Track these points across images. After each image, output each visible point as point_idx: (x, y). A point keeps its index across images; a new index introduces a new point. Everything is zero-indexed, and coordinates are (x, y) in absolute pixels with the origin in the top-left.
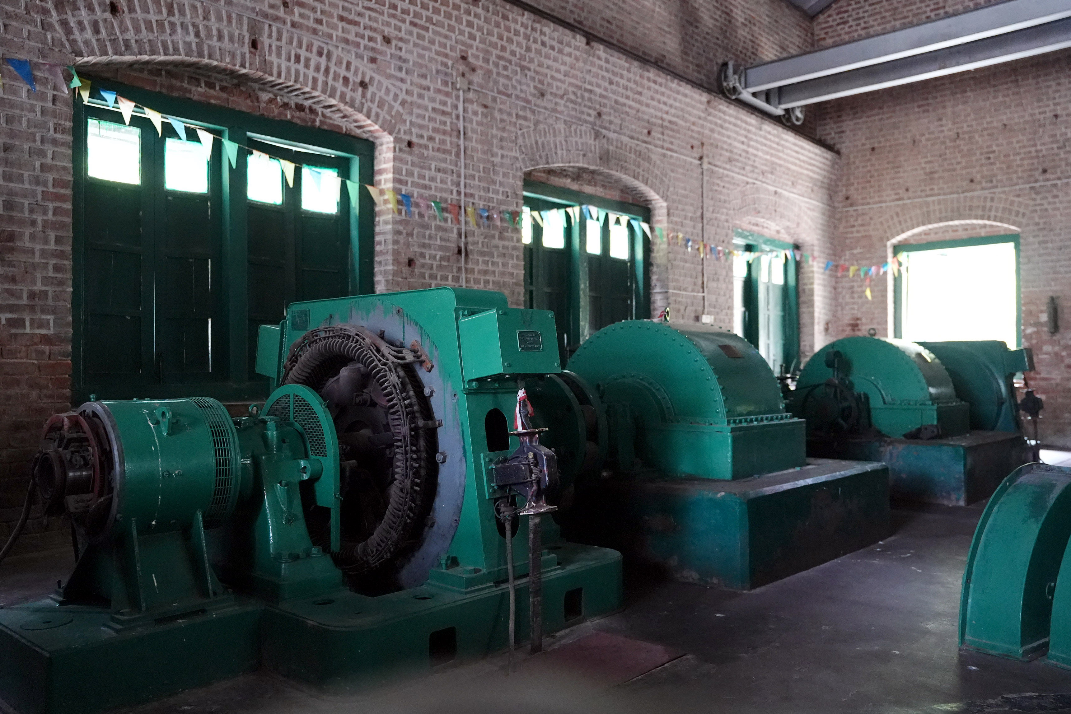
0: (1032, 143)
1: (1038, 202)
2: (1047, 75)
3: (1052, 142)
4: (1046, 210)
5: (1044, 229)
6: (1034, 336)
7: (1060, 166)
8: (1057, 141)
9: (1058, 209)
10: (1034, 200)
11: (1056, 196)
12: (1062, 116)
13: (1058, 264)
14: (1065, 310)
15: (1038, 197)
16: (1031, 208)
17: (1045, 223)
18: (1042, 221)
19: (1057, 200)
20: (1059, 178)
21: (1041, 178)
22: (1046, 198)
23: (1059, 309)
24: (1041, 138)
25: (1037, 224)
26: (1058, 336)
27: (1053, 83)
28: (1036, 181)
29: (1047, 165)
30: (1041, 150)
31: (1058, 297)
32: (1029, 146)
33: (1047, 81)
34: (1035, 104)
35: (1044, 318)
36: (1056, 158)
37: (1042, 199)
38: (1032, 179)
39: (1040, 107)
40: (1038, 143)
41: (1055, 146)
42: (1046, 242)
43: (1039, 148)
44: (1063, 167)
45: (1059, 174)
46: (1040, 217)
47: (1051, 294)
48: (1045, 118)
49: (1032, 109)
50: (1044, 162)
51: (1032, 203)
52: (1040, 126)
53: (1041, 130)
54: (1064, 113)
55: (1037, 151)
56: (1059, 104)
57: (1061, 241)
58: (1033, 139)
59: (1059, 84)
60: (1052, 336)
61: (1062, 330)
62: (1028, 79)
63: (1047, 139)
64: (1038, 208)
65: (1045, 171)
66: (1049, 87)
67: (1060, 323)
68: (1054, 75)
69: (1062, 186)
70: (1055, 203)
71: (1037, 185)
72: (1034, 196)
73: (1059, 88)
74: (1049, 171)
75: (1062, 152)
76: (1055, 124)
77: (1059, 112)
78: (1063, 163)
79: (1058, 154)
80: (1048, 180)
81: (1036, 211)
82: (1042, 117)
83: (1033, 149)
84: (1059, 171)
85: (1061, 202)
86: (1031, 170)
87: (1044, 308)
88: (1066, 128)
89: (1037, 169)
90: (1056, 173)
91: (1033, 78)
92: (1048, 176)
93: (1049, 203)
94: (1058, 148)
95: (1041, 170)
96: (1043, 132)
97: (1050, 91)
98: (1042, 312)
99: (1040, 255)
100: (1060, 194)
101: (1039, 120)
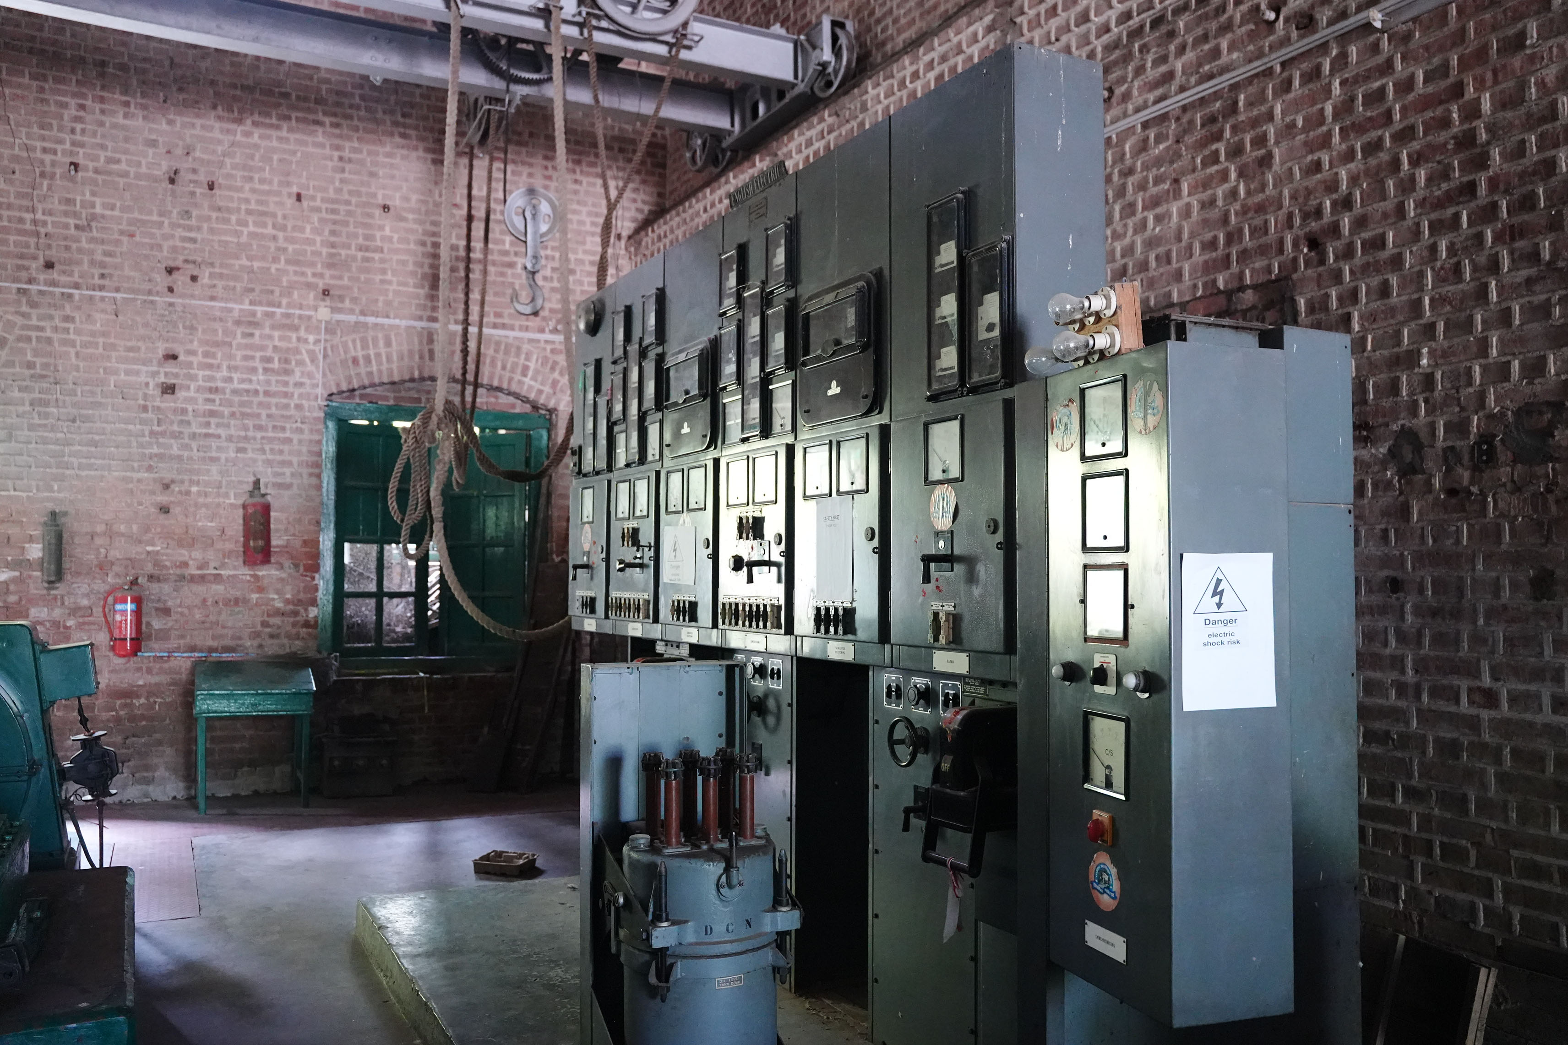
0: (25, 203)
1: (34, 322)
2: (57, 80)
3: (66, 214)
4: (49, 341)
5: (43, 377)
6: (12, 587)
7: (79, 263)
8: (76, 215)
9: (73, 344)
10: (24, 315)
11: (68, 319)
12: (86, 169)
13: (67, 450)
14: (77, 540)
15: (34, 313)
16: (17, 332)
17: (45, 366)
18: (38, 361)
19: (71, 326)
20: (77, 286)
21: (42, 277)
22: (51, 318)
23: (65, 536)
24: (44, 198)
25: (30, 365)
26: (61, 589)
27: (73, 102)
28: (30, 281)
29: (53, 254)
30: (45, 223)
31: (65, 514)
32: (20, 208)
33: (58, 92)
34: (35, 129)
35: (35, 551)
36: (74, 246)
37: (41, 318)
38: (24, 274)
39: (43, 138)
40: (40, 207)
41: (72, 222)
42: (46, 403)
43: (39, 216)
44: (86, 266)
45: (76, 278)
46: (36, 353)
47: (50, 506)
48: (53, 164)
49: (29, 136)
50: (49, 247)
51: (19, 320)
52: (43, 175)
53: (45, 183)
54: (91, 165)
55: (35, 222)
56: (82, 145)
57: (74, 405)
58: (30, 197)
59: (82, 107)
60: (48, 589)
61: (68, 577)
62: (22, 74)
63: (55, 204)
64: (34, 334)
65: (49, 265)
66: (64, 105)
67: (66, 565)
68: (74, 88)
69: (81, 300)
70: (67, 330)
71: (33, 288)
72: (24, 309)
73: (82, 113)
74: (57, 267)
75: (84, 236)
76: (72, 180)
77: (80, 160)
78: (86, 259)
79: (77, 240)
80: (54, 283)
81: (29, 339)
82: (48, 158)
83: (28, 216)
84: (76, 270)
85: (78, 332)
86: (22, 257)
87: (36, 533)
88: (93, 194)
89: (35, 258)
90: (71, 274)
91: (33, 77)
92: (55, 275)
93: (56, 329)
94: (77, 227)
95: (41, 261)
96: (50, 188)
97: (67, 114)
98: (31, 539)
99: (32, 428)
100: (77, 315)
101: (42, 162)
